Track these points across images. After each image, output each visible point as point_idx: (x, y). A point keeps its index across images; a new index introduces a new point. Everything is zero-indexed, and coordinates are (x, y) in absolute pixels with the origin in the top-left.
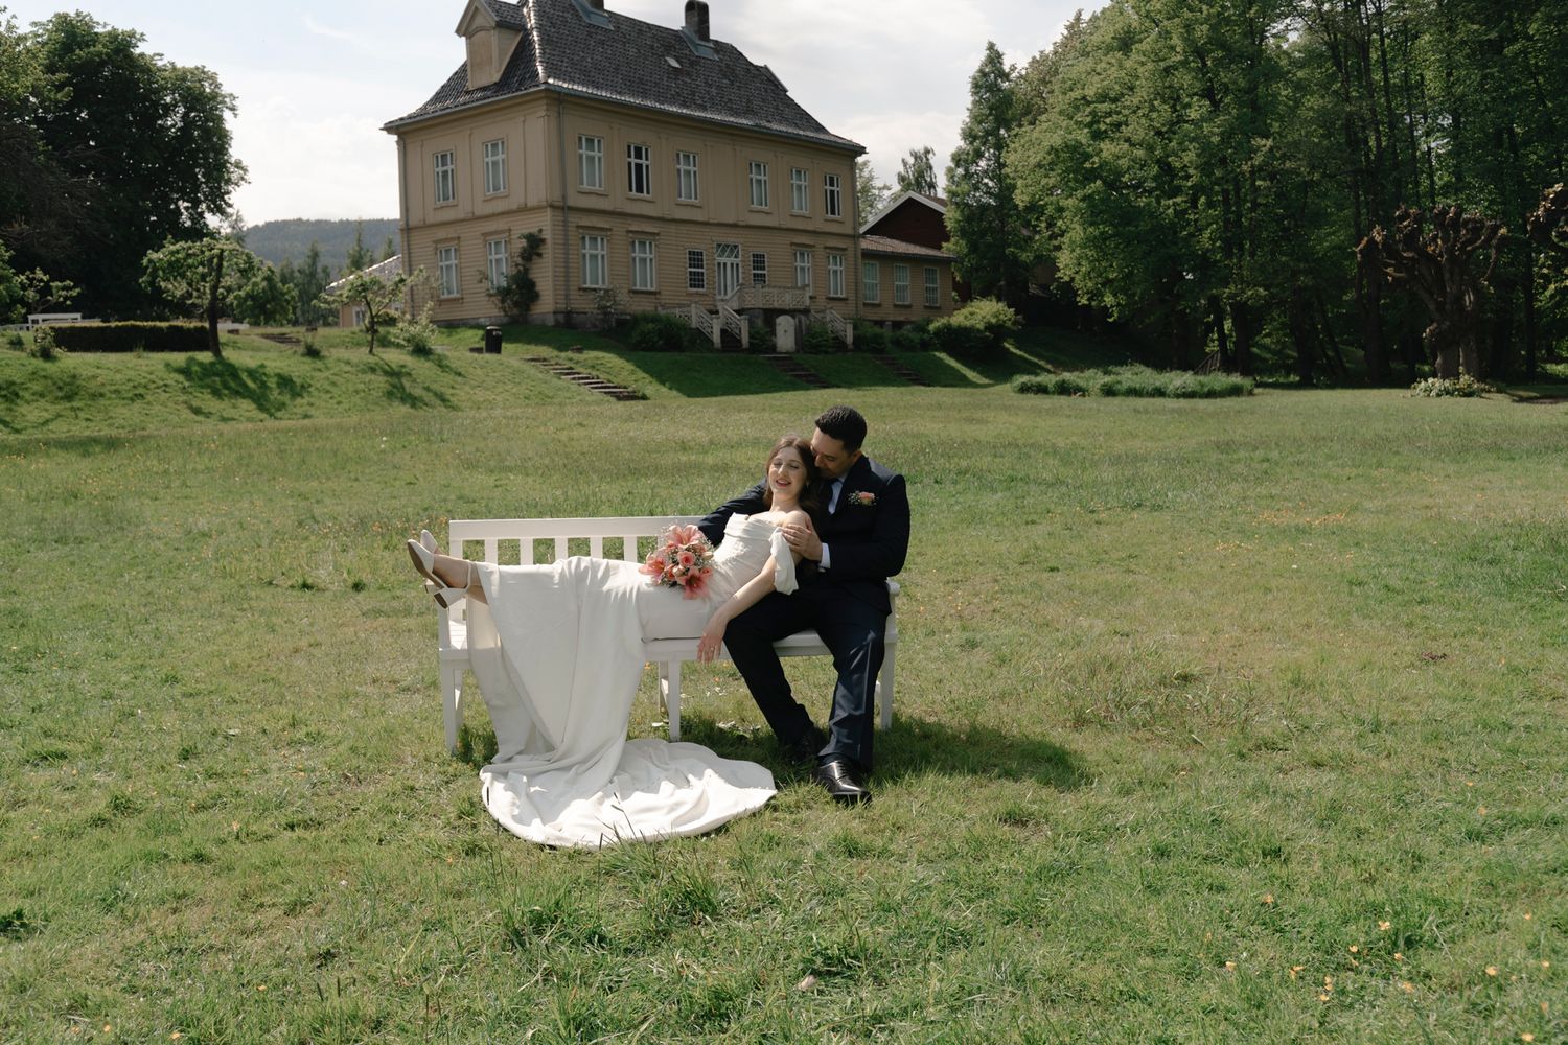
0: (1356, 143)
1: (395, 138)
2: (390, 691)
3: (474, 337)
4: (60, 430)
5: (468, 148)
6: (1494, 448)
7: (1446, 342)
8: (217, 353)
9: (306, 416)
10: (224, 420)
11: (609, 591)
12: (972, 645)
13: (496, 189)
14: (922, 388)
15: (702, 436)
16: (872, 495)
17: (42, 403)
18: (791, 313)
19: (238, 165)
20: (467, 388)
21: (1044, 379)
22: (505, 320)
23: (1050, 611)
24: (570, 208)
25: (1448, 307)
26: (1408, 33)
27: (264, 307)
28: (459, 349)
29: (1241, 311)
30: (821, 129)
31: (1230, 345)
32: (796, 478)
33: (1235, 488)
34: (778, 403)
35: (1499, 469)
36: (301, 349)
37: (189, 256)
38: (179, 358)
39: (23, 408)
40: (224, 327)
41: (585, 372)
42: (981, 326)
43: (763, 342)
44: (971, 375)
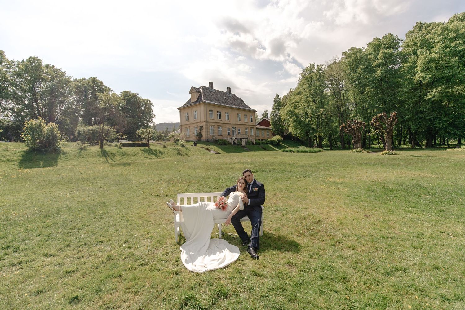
0: (339, 109)
1: (179, 110)
2: (168, 223)
3: (192, 143)
4: (122, 161)
5: (191, 112)
6: (367, 164)
7: (356, 143)
8: (149, 147)
9: (164, 158)
10: (150, 159)
11: (207, 210)
12: (277, 210)
13: (196, 119)
14: (266, 151)
15: (229, 161)
16: (257, 189)
17: (119, 156)
18: (245, 138)
19: (154, 115)
20: (190, 152)
21: (288, 149)
22: (197, 140)
23: (292, 202)
24: (208, 122)
25: (356, 137)
26: (347, 91)
27: (159, 138)
28: (189, 145)
29: (320, 137)
30: (249, 108)
31: (318, 143)
32: (243, 185)
33: (323, 172)
34: (242, 154)
35: (368, 168)
36: (163, 146)
37: (144, 131)
38: (142, 148)
39: (116, 157)
40: (150, 142)
41: (210, 149)
42: (276, 140)
43: (240, 144)
44: (275, 148)
